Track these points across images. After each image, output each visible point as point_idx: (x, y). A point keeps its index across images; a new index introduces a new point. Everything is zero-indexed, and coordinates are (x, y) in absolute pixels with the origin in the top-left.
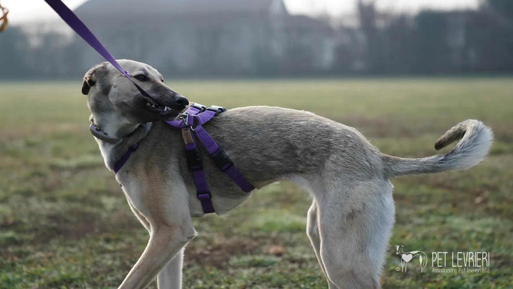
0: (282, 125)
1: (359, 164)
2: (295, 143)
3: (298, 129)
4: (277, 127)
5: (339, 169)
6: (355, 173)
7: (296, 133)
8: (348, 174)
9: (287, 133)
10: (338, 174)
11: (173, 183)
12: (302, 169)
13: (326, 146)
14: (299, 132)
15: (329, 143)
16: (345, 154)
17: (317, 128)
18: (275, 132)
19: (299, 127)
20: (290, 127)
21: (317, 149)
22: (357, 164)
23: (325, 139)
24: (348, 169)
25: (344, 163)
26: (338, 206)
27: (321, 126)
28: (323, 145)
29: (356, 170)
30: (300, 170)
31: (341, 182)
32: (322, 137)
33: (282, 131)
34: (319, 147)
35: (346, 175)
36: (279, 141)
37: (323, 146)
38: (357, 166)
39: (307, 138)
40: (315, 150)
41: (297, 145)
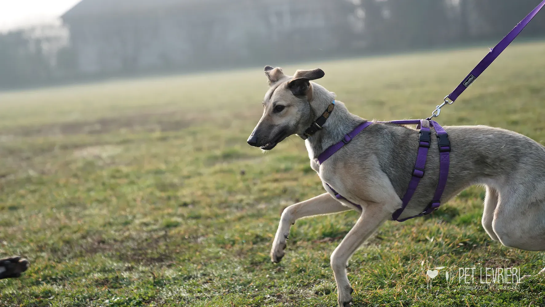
0: (473, 138)
2: (487, 154)
3: (488, 141)
4: (469, 142)
5: (529, 167)
6: (542, 170)
7: (487, 145)
8: (537, 171)
9: (478, 146)
10: (528, 172)
14: (490, 144)
16: (532, 155)
17: (504, 139)
18: (467, 147)
19: (488, 139)
20: (480, 140)
21: (507, 157)
23: (512, 147)
24: (536, 167)
25: (533, 163)
27: (507, 138)
28: (512, 151)
32: (509, 145)
33: (473, 145)
34: (508, 154)
35: (535, 172)
36: (471, 154)
37: (512, 153)
39: (497, 148)
40: (505, 157)
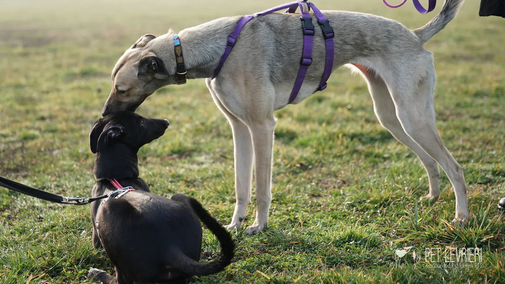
1: (413, 42)
5: (402, 49)
6: (412, 50)
8: (408, 52)
10: (402, 54)
11: (266, 88)
12: (367, 52)
13: (387, 33)
15: (388, 31)
16: (402, 38)
22: (412, 43)
24: (407, 48)
25: (404, 45)
26: (409, 76)
29: (412, 48)
30: (365, 53)
31: (405, 59)
35: (407, 53)
38: (412, 44)
41: (367, 33)
